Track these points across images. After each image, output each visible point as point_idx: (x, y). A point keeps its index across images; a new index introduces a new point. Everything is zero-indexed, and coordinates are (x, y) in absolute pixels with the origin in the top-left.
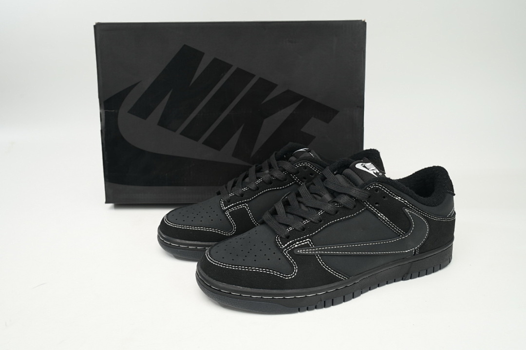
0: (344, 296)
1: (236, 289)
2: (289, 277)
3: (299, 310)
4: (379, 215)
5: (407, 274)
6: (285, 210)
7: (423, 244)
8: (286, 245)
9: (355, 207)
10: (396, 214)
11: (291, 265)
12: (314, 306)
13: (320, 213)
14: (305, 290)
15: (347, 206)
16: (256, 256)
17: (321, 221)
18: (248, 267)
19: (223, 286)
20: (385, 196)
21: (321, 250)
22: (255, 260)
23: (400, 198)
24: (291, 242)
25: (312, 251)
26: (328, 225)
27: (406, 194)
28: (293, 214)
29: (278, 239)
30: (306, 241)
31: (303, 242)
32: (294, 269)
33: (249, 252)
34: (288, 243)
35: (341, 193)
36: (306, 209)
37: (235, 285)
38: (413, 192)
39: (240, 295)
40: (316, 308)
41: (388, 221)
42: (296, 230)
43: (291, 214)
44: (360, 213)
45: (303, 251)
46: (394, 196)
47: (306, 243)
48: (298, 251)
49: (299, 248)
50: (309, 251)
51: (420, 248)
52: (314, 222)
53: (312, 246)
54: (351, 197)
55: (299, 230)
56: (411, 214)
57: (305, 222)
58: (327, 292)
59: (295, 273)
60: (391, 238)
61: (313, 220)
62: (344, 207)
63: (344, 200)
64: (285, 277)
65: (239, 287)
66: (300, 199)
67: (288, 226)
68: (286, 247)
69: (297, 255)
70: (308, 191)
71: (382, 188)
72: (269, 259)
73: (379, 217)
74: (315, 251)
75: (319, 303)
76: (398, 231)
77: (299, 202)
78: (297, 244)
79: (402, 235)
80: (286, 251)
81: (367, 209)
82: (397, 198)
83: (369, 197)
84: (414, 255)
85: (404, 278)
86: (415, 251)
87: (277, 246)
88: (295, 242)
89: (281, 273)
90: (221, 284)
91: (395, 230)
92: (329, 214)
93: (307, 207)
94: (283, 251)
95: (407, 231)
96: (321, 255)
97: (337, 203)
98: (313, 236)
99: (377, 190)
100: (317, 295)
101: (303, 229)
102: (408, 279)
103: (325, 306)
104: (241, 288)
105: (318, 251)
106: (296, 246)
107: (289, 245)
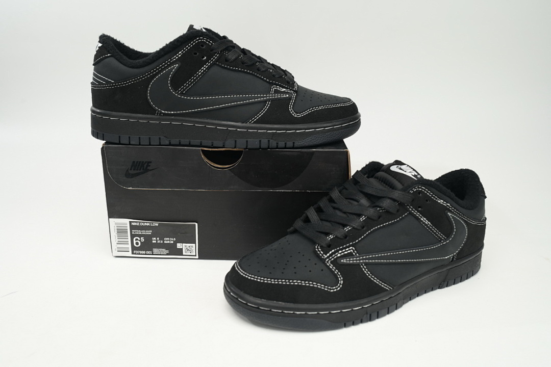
0: (388, 308)
1: (277, 305)
2: (334, 289)
3: (345, 326)
4: (422, 219)
5: (444, 281)
6: (319, 217)
7: (461, 250)
8: (328, 255)
9: (398, 211)
10: (439, 218)
11: (335, 276)
12: (360, 320)
13: (363, 219)
14: (351, 304)
15: (391, 210)
16: (295, 268)
17: (363, 227)
18: (289, 280)
19: (263, 302)
20: (428, 199)
21: (366, 259)
22: (295, 273)
23: (442, 201)
24: (333, 251)
25: (356, 260)
26: (371, 231)
27: (448, 197)
28: (330, 221)
29: (318, 248)
30: (349, 250)
31: (345, 251)
32: (339, 280)
33: (286, 264)
34: (330, 252)
35: (383, 197)
36: (344, 215)
37: (276, 301)
38: (454, 195)
39: (282, 312)
40: (362, 322)
41: (430, 226)
42: (338, 238)
43: (327, 221)
44: (403, 218)
45: (347, 261)
46: (436, 199)
47: (349, 251)
48: (342, 261)
49: (342, 257)
50: (353, 260)
51: (457, 254)
52: (356, 229)
53: (356, 254)
54: (394, 200)
55: (342, 237)
56: (453, 217)
57: (347, 229)
58: (373, 304)
59: (340, 284)
60: (433, 244)
61: (356, 227)
62: (388, 212)
63: (386, 203)
64: (330, 289)
65: (280, 303)
66: (334, 205)
67: (327, 234)
68: (328, 257)
69: (341, 265)
70: (342, 197)
71: (425, 190)
72: (310, 271)
73: (422, 221)
74: (360, 260)
75: (365, 316)
76: (439, 237)
77: (334, 208)
78: (340, 253)
79: (443, 240)
80: (328, 261)
81: (411, 213)
82: (439, 201)
83: (413, 200)
84: (452, 261)
85: (440, 287)
86: (453, 257)
87: (318, 256)
88: (337, 251)
89: (325, 285)
90: (259, 301)
91: (437, 235)
92: (371, 219)
93: (345, 213)
94: (325, 261)
95: (448, 236)
96: (366, 264)
97: (380, 207)
98: (356, 243)
99: (420, 192)
100: (363, 308)
101: (346, 237)
102: (444, 287)
103: (370, 319)
104: (283, 304)
105: (363, 259)
106: (339, 255)
107: (331, 255)
